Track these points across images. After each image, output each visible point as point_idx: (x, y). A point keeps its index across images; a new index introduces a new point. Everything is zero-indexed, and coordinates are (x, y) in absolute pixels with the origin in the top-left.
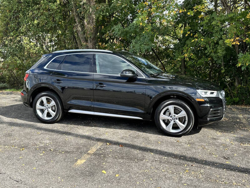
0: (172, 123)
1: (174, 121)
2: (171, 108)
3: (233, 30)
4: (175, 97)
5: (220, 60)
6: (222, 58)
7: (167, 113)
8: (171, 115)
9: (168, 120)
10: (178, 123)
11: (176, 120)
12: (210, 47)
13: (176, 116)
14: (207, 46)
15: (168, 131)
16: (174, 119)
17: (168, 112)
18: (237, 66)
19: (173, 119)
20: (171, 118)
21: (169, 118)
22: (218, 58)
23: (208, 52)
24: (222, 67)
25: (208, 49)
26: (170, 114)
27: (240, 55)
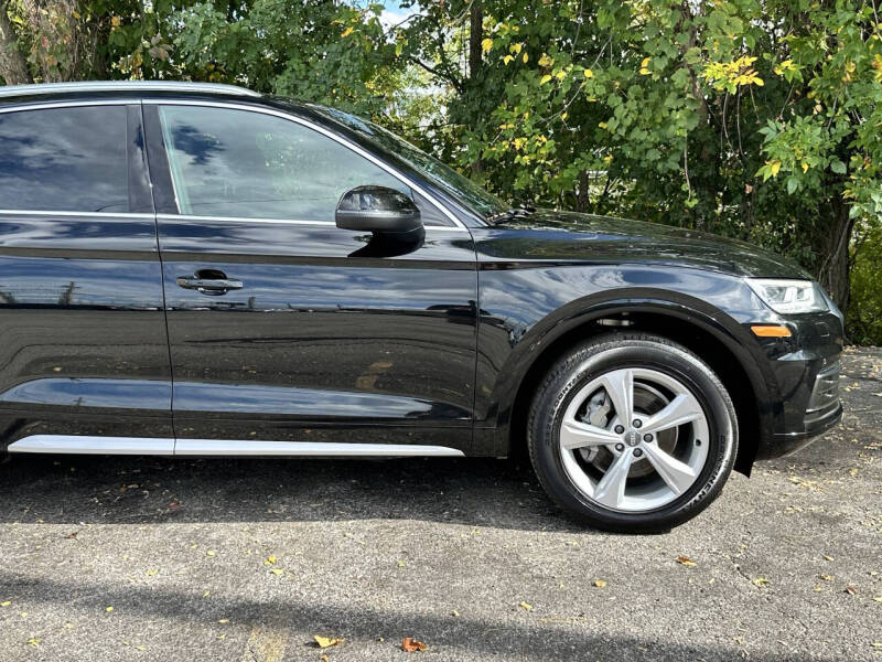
0: (625, 461)
1: (638, 453)
2: (620, 384)
3: (728, 24)
4: (626, 323)
5: (676, 157)
6: (684, 147)
7: (598, 412)
8: (616, 422)
9: (603, 447)
10: (660, 461)
11: (644, 445)
12: (625, 100)
13: (648, 422)
14: (614, 101)
15: (607, 504)
16: (638, 441)
17: (601, 403)
18: (761, 178)
19: (628, 440)
20: (620, 438)
21: (610, 437)
22: (666, 146)
23: (620, 126)
24: (686, 187)
25: (620, 112)
26: (612, 414)
27: (771, 129)
